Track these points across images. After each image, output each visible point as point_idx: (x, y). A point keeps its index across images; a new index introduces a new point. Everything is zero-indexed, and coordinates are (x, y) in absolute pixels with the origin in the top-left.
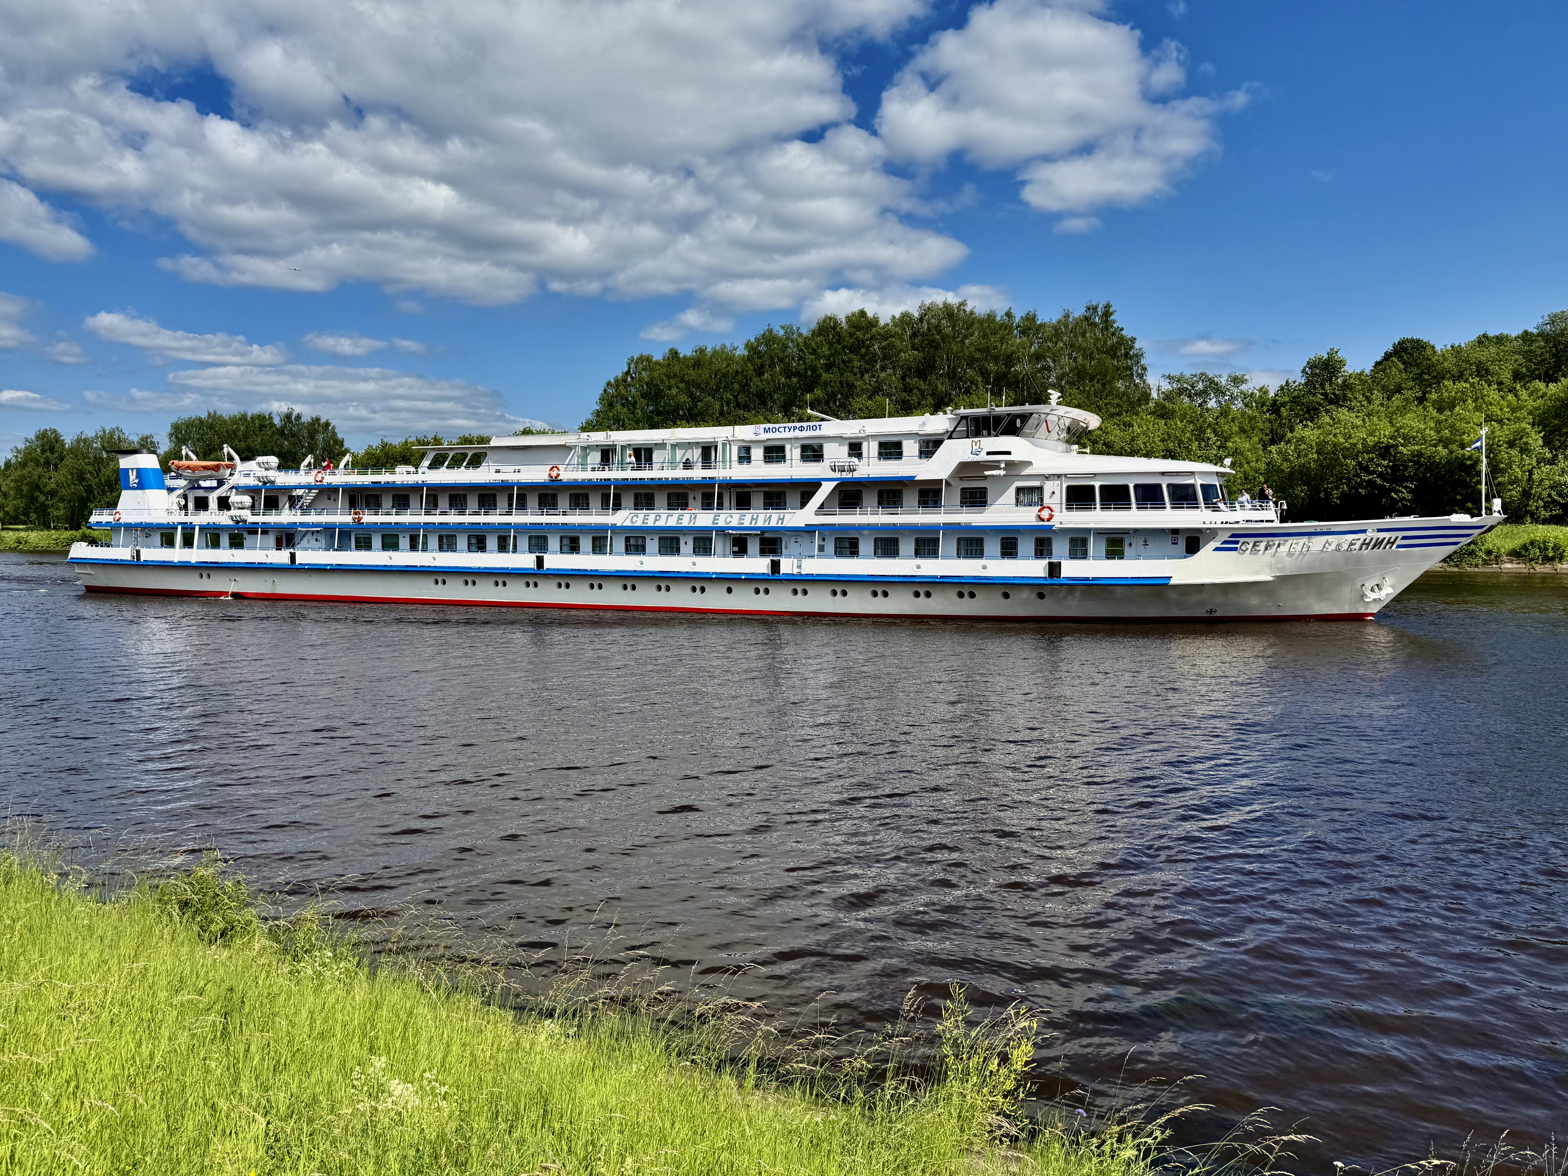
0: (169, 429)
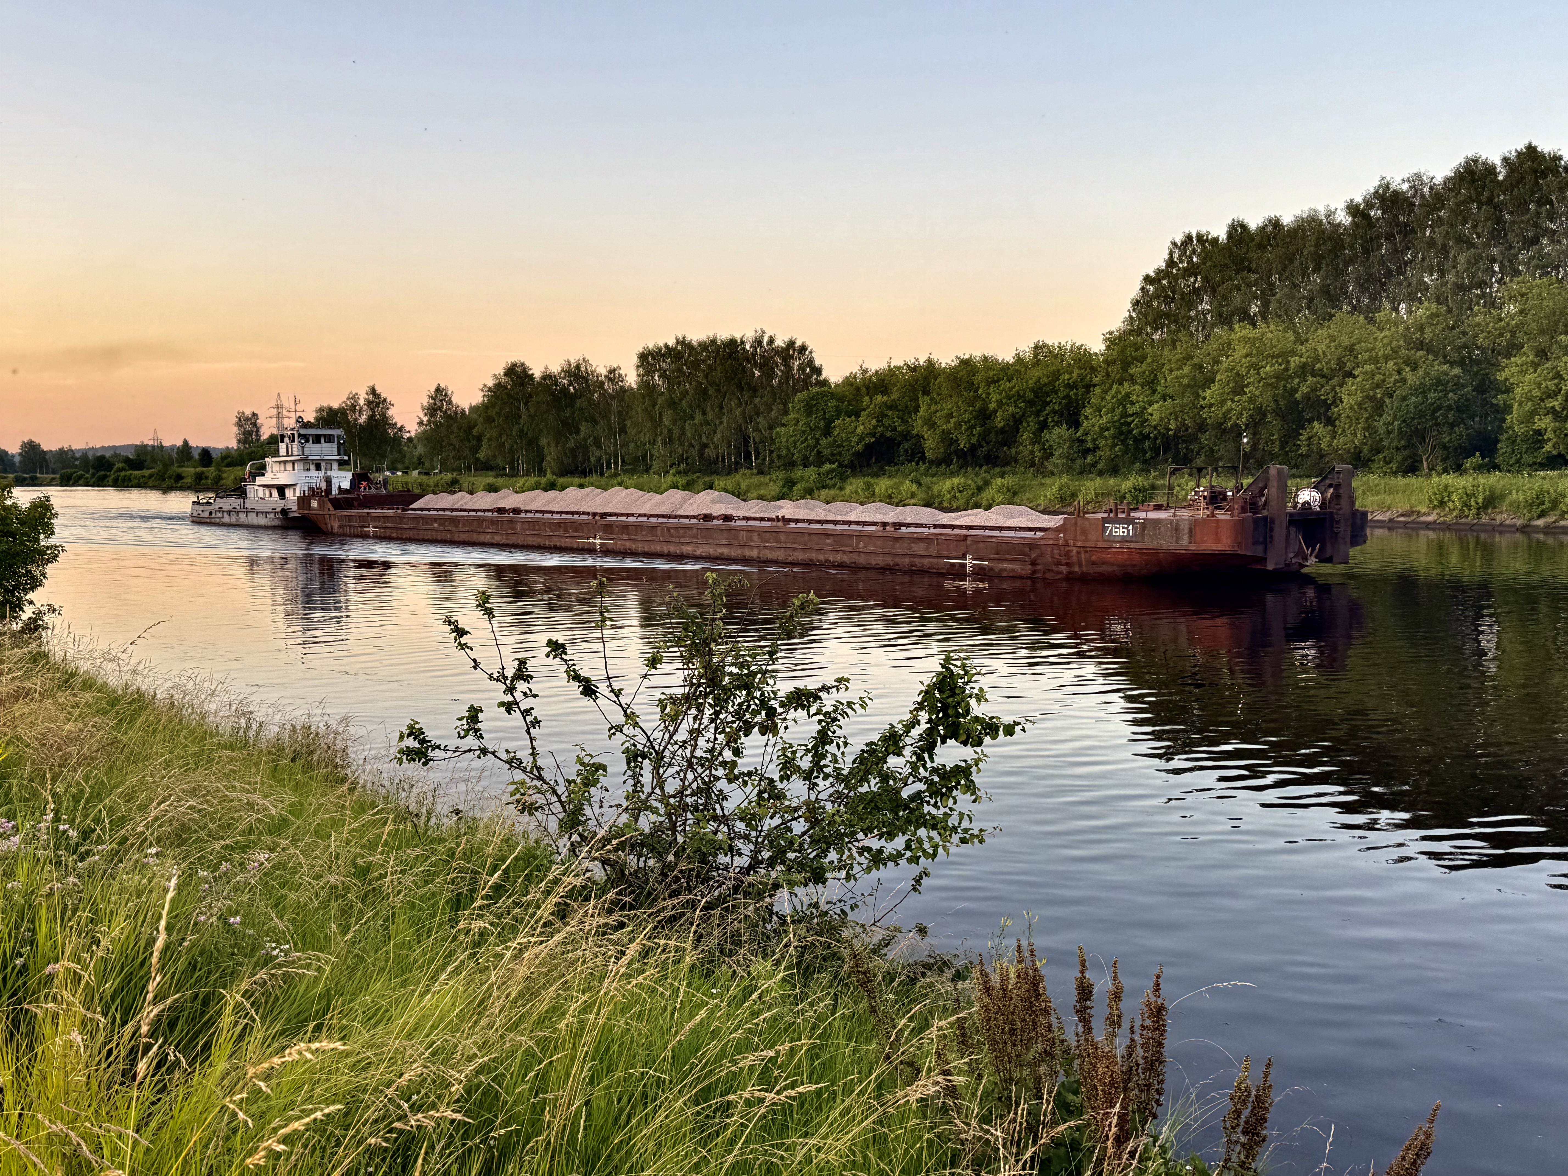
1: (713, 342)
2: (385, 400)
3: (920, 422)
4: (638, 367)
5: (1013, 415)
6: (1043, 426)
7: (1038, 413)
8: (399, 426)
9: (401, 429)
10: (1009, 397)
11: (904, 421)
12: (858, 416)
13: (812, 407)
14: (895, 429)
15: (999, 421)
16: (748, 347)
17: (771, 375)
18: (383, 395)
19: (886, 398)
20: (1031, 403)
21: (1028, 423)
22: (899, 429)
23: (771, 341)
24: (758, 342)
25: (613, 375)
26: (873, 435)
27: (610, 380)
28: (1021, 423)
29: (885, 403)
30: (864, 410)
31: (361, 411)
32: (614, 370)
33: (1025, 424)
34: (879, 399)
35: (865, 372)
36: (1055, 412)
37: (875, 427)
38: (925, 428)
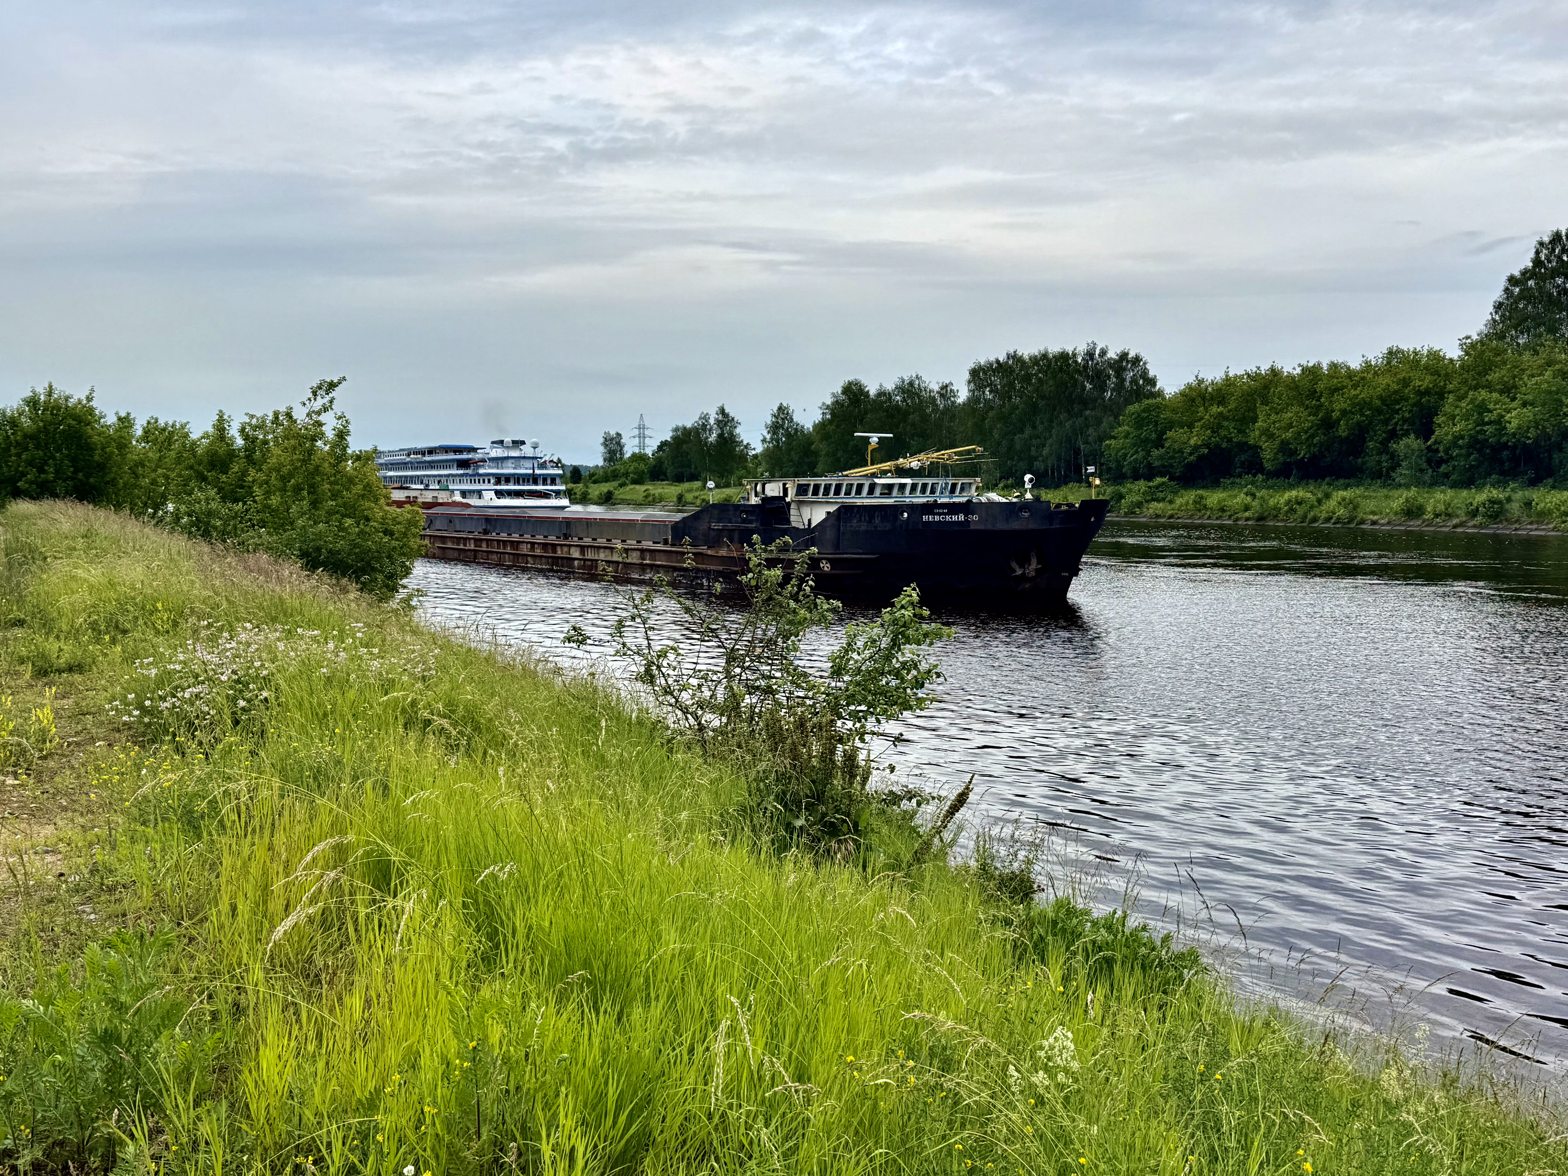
0: (967, 376)
1: (1045, 356)
2: (733, 419)
3: (1257, 433)
4: (969, 382)
5: (1358, 424)
6: (1393, 435)
7: (1386, 422)
10: (1354, 405)
11: (1240, 431)
12: (1191, 426)
13: (1143, 419)
14: (1230, 440)
15: (1342, 431)
16: (1079, 360)
17: (1103, 388)
18: (732, 414)
19: (1221, 409)
20: (1379, 411)
21: (1375, 431)
22: (1235, 440)
23: (1103, 353)
24: (1090, 354)
25: (946, 391)
26: (1207, 446)
27: (942, 396)
28: (1368, 432)
29: (1221, 413)
30: (1199, 420)
31: (710, 430)
32: (947, 386)
33: (1372, 433)
34: (1215, 409)
35: (1201, 382)
36: (1405, 420)
37: (1210, 438)
38: (1264, 438)
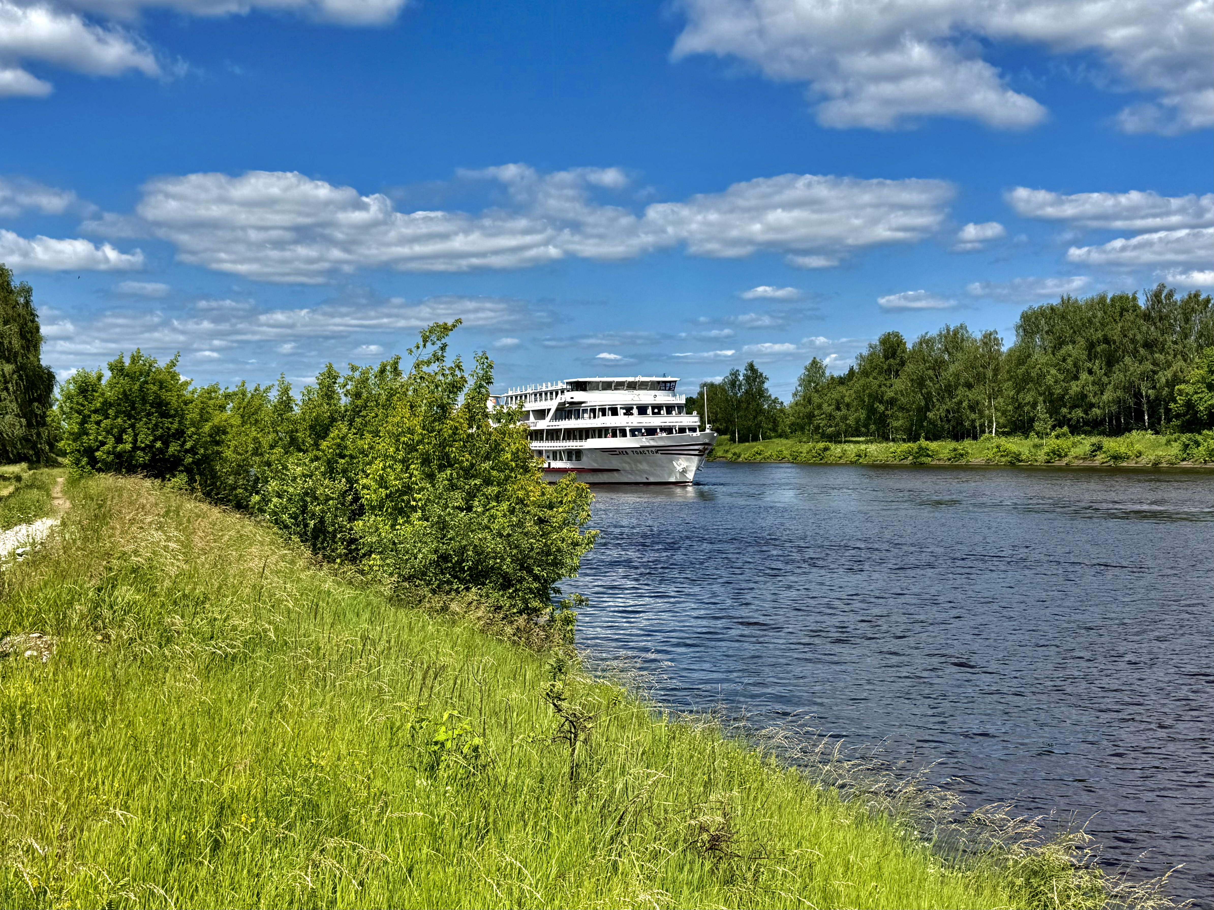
2: (761, 375)
4: (1018, 329)
8: (773, 397)
9: (775, 401)
16: (1142, 304)
18: (759, 371)
23: (1172, 293)
24: (1155, 297)
25: (990, 340)
27: (985, 344)
31: (740, 386)
32: (991, 334)
